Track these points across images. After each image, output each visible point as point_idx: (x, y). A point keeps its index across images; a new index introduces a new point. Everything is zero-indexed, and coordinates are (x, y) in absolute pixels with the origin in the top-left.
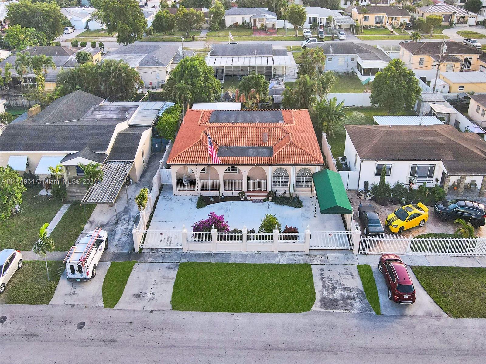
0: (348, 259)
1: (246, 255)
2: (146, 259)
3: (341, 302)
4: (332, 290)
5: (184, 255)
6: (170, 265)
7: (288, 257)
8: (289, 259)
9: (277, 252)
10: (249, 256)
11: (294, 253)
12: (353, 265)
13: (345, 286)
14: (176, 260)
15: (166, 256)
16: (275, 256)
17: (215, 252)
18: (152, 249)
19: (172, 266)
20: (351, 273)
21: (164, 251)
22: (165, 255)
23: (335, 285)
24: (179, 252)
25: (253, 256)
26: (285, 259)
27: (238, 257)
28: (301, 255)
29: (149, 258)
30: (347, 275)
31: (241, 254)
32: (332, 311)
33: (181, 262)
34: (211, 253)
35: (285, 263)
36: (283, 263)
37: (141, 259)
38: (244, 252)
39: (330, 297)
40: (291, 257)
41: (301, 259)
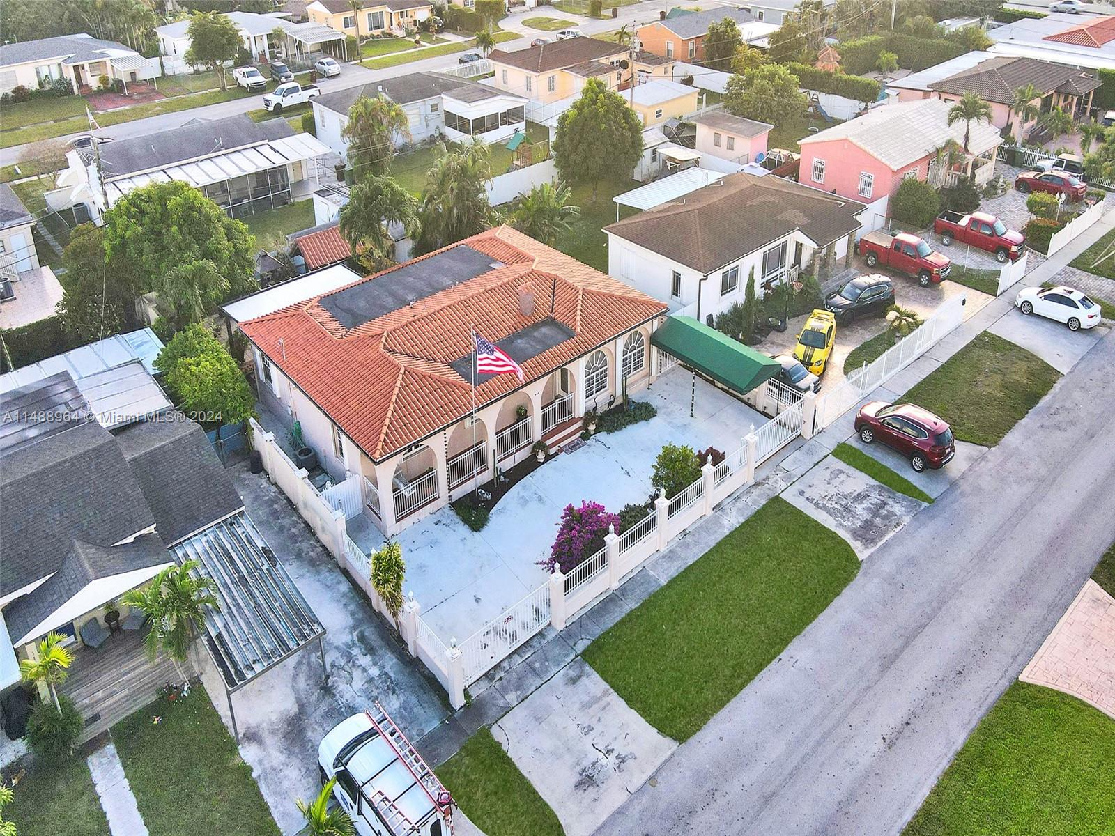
0: (810, 453)
1: (671, 551)
2: (501, 703)
3: (878, 521)
4: (849, 513)
6: (567, 674)
7: (735, 508)
8: (739, 509)
9: (713, 512)
10: (679, 549)
12: (825, 457)
13: (855, 494)
15: (537, 665)
16: (716, 521)
17: (615, 585)
18: (488, 676)
19: (572, 673)
20: (838, 470)
21: (518, 660)
22: (530, 665)
23: (843, 503)
24: (550, 637)
25: (685, 545)
26: (734, 514)
27: (666, 565)
28: (748, 491)
29: (506, 697)
30: (837, 476)
31: (664, 556)
32: (884, 541)
33: (579, 652)
34: (610, 592)
35: (742, 520)
36: (739, 523)
37: (493, 712)
38: (664, 550)
39: (859, 524)
40: (740, 504)
41: (756, 498)
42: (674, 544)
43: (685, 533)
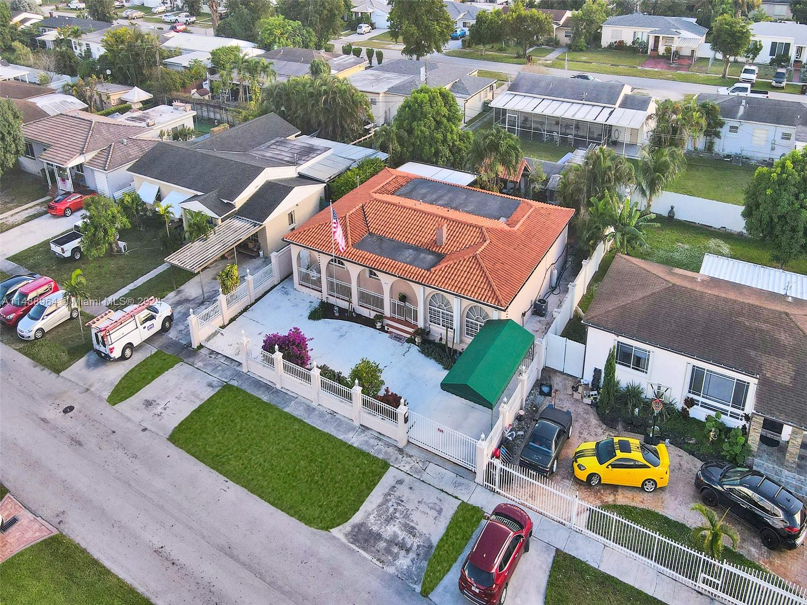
0: (456, 485)
1: (314, 409)
2: (197, 361)
3: (382, 545)
4: (386, 520)
5: (239, 375)
6: (214, 381)
7: (368, 439)
8: (367, 442)
9: (358, 425)
10: (317, 412)
11: (381, 437)
12: (456, 498)
13: (412, 524)
14: (226, 378)
15: (220, 368)
16: (351, 429)
17: (278, 387)
18: (212, 352)
19: (214, 384)
20: (441, 509)
21: (223, 360)
22: (220, 365)
23: (397, 515)
24: (237, 368)
25: (321, 415)
26: (361, 439)
27: (301, 408)
28: (388, 445)
29: (200, 362)
30: (431, 508)
31: (308, 406)
32: (357, 549)
33: (229, 383)
34: (274, 386)
37: (190, 360)
38: (314, 404)
39: (374, 529)
40: (373, 441)
41: (383, 451)
42: (321, 409)
43: (333, 413)
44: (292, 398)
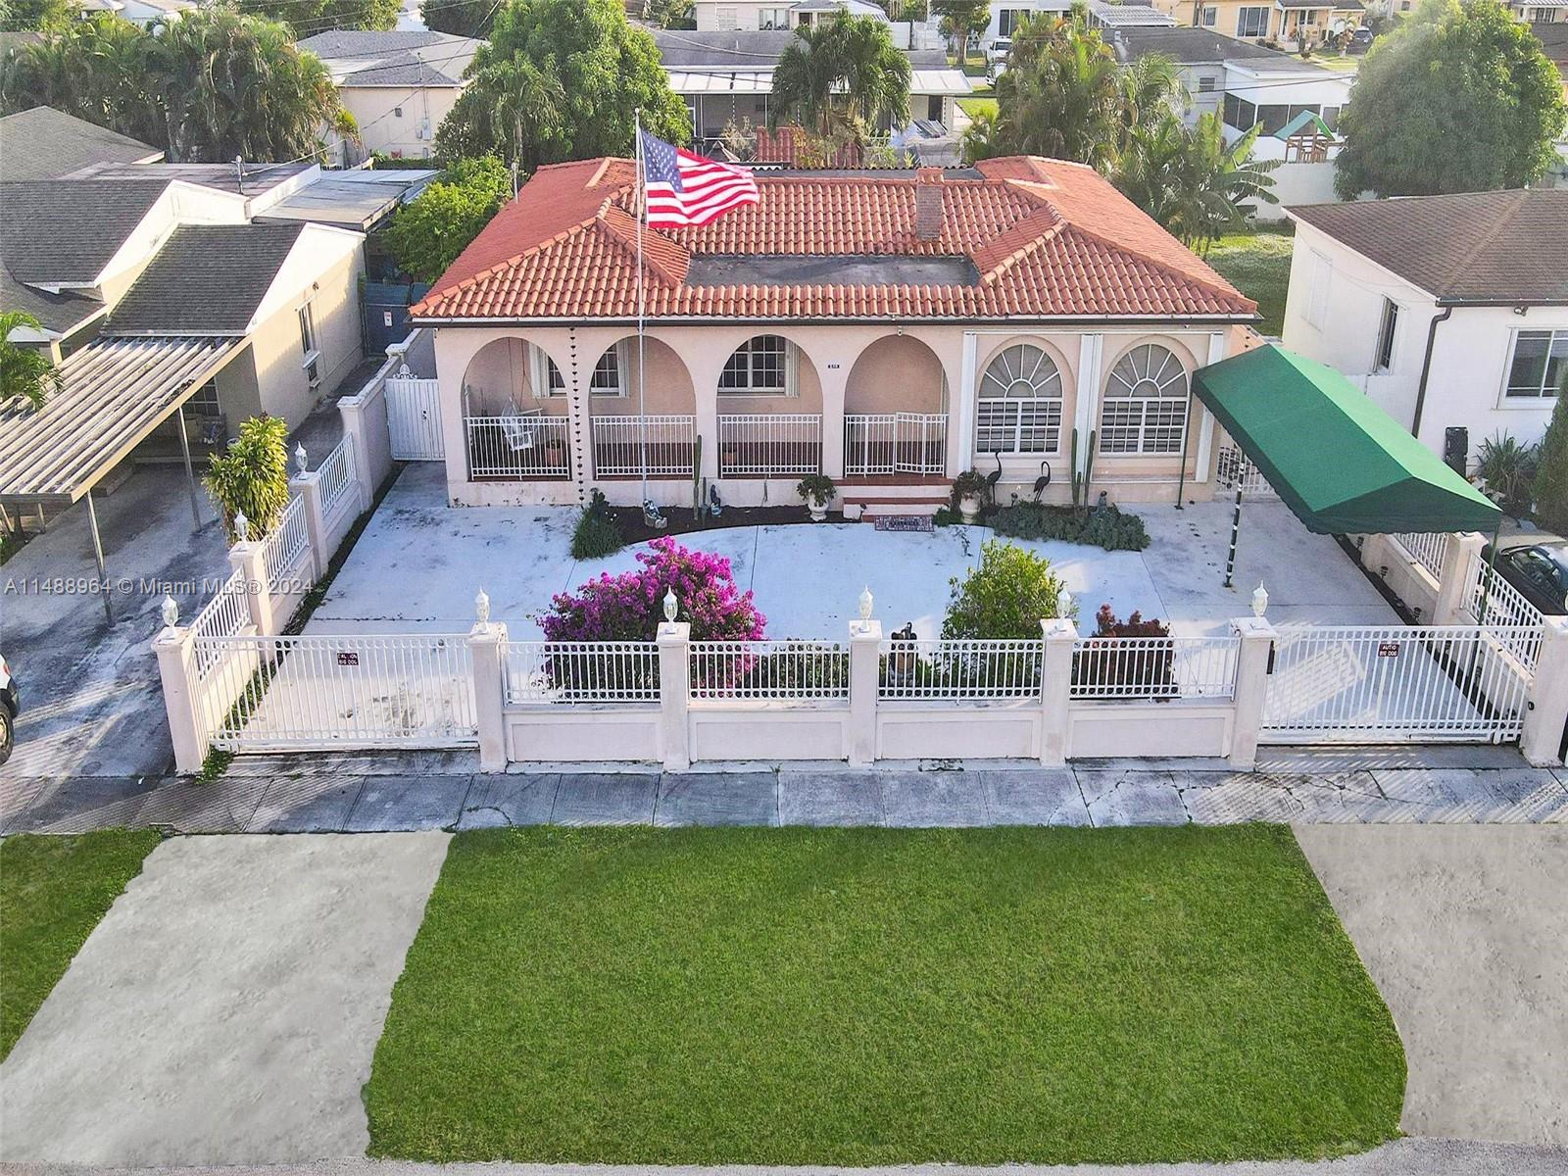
1: (871, 779)
2: (240, 812)
5: (485, 788)
7: (1135, 790)
8: (1142, 796)
9: (1064, 764)
10: (895, 785)
11: (1163, 767)
15: (372, 797)
16: (1054, 785)
17: (676, 764)
18: (289, 761)
21: (363, 768)
22: (364, 789)
24: (454, 770)
25: (916, 788)
26: (1116, 797)
27: (827, 794)
28: (1212, 776)
29: (262, 809)
31: (843, 778)
33: (461, 826)
34: (655, 770)
35: (1123, 819)
36: (1109, 820)
37: (209, 816)
38: (859, 765)
40: (1153, 788)
41: (1219, 800)
42: (896, 769)
43: (945, 765)
44: (760, 779)
